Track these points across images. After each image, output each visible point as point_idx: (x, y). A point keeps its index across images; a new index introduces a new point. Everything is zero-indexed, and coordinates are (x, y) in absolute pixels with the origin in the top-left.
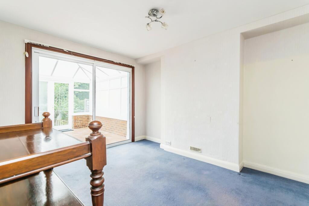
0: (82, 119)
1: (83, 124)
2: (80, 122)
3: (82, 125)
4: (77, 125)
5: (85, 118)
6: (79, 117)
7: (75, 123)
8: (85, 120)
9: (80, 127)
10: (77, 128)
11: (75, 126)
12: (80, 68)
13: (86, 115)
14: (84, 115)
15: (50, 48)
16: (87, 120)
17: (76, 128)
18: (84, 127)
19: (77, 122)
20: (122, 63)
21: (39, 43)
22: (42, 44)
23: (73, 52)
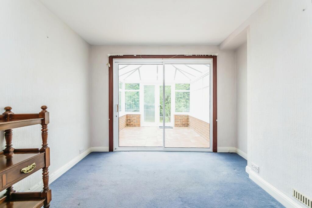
0: (182, 118)
1: (183, 123)
2: (180, 121)
3: (182, 125)
4: (177, 124)
5: (185, 118)
6: (180, 117)
7: (175, 121)
8: (185, 120)
9: (180, 126)
10: (178, 126)
11: (175, 125)
12: (177, 70)
13: (185, 115)
14: (184, 115)
15: (124, 56)
16: (186, 120)
17: (176, 127)
18: (184, 126)
19: (177, 121)
20: (196, 54)
21: (116, 54)
22: (118, 55)
23: (142, 55)
